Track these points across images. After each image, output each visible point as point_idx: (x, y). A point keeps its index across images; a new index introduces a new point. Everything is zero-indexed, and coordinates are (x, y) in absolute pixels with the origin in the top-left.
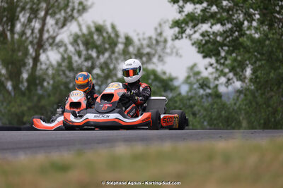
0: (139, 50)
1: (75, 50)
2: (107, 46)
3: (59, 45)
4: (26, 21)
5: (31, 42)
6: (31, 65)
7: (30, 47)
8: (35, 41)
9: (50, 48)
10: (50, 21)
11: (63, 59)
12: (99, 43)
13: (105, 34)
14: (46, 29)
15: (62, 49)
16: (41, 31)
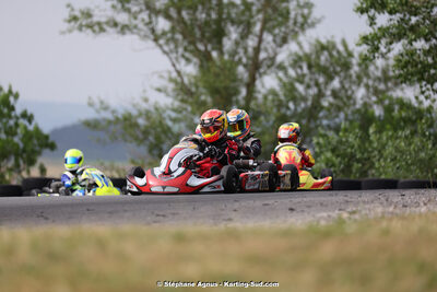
1: (297, 73)
2: (338, 69)
3: (281, 67)
4: (239, 39)
5: (245, 66)
6: (244, 92)
7: (241, 69)
8: (250, 62)
9: (268, 71)
10: (268, 37)
11: (284, 85)
12: (328, 65)
13: (335, 53)
14: (262, 46)
15: (281, 74)
16: (257, 50)
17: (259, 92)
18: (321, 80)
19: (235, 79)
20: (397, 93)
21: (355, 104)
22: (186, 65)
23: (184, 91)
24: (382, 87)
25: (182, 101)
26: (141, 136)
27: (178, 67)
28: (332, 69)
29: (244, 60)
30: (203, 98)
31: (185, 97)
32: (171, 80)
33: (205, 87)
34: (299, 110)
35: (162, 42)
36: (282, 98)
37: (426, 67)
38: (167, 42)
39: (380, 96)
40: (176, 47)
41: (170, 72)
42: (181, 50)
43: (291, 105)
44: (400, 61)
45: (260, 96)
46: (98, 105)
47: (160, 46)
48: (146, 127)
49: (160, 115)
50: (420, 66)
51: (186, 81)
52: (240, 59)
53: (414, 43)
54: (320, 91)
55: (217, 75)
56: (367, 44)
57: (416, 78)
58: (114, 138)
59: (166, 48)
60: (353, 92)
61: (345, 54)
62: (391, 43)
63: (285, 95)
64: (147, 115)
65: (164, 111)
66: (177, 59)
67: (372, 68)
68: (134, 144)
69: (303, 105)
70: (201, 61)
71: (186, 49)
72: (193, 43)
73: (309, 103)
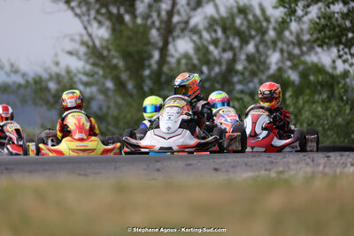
0: (298, 36)
1: (211, 37)
2: (253, 33)
3: (195, 31)
5: (158, 29)
6: (156, 55)
7: (154, 33)
8: (163, 26)
9: (181, 35)
11: (197, 49)
12: (244, 28)
13: (250, 17)
14: (175, 10)
15: (195, 37)
16: (170, 14)
17: (172, 56)
18: (236, 43)
19: (148, 43)
20: (312, 58)
21: (268, 68)
22: (98, 28)
23: (95, 54)
24: (297, 51)
25: (94, 64)
26: (51, 100)
27: (90, 30)
28: (247, 33)
29: (157, 23)
30: (115, 61)
31: (97, 61)
32: (83, 43)
33: (117, 51)
34: (213, 74)
35: (73, 4)
36: (196, 61)
37: (344, 31)
38: (79, 5)
39: (295, 61)
40: (88, 10)
41: (81, 35)
42: (93, 13)
43: (205, 69)
44: (317, 24)
45: (172, 61)
46: (8, 68)
47: (72, 9)
48: (57, 90)
49: (71, 79)
50: (337, 30)
51: (98, 43)
52: (153, 23)
53: (332, 6)
54: (235, 55)
55: (130, 39)
56: (285, 7)
57: (333, 42)
58: (24, 101)
59: (78, 11)
60: (267, 56)
61: (261, 18)
62: (308, 6)
63: (199, 59)
64: (58, 78)
65: (75, 75)
66: (89, 21)
67: (287, 33)
68: (45, 108)
69: (217, 69)
70: (113, 24)
71: (98, 12)
72: (105, 5)
73: (224, 67)
